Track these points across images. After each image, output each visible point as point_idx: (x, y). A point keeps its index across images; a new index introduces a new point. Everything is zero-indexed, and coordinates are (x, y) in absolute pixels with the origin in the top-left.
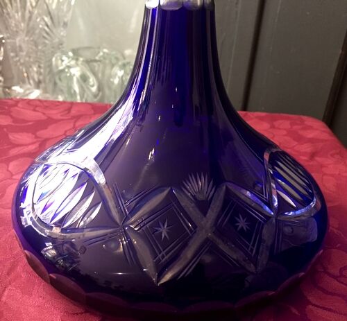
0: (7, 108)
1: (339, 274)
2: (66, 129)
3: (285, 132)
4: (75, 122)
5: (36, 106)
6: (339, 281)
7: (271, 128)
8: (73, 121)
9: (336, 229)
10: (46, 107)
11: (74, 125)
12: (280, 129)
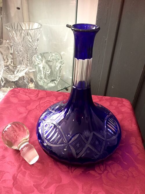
0: (16, 93)
1: (115, 173)
2: (37, 105)
3: (114, 108)
4: (40, 101)
5: (26, 93)
6: (115, 176)
7: (110, 105)
8: (39, 101)
9: (120, 155)
10: (30, 93)
11: (39, 103)
12: (113, 106)
